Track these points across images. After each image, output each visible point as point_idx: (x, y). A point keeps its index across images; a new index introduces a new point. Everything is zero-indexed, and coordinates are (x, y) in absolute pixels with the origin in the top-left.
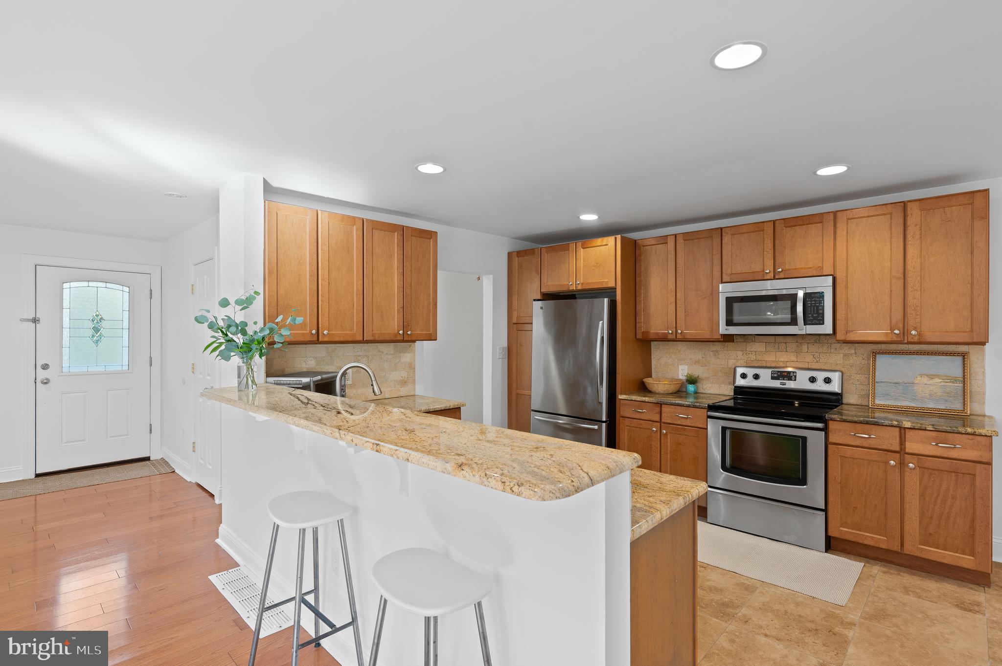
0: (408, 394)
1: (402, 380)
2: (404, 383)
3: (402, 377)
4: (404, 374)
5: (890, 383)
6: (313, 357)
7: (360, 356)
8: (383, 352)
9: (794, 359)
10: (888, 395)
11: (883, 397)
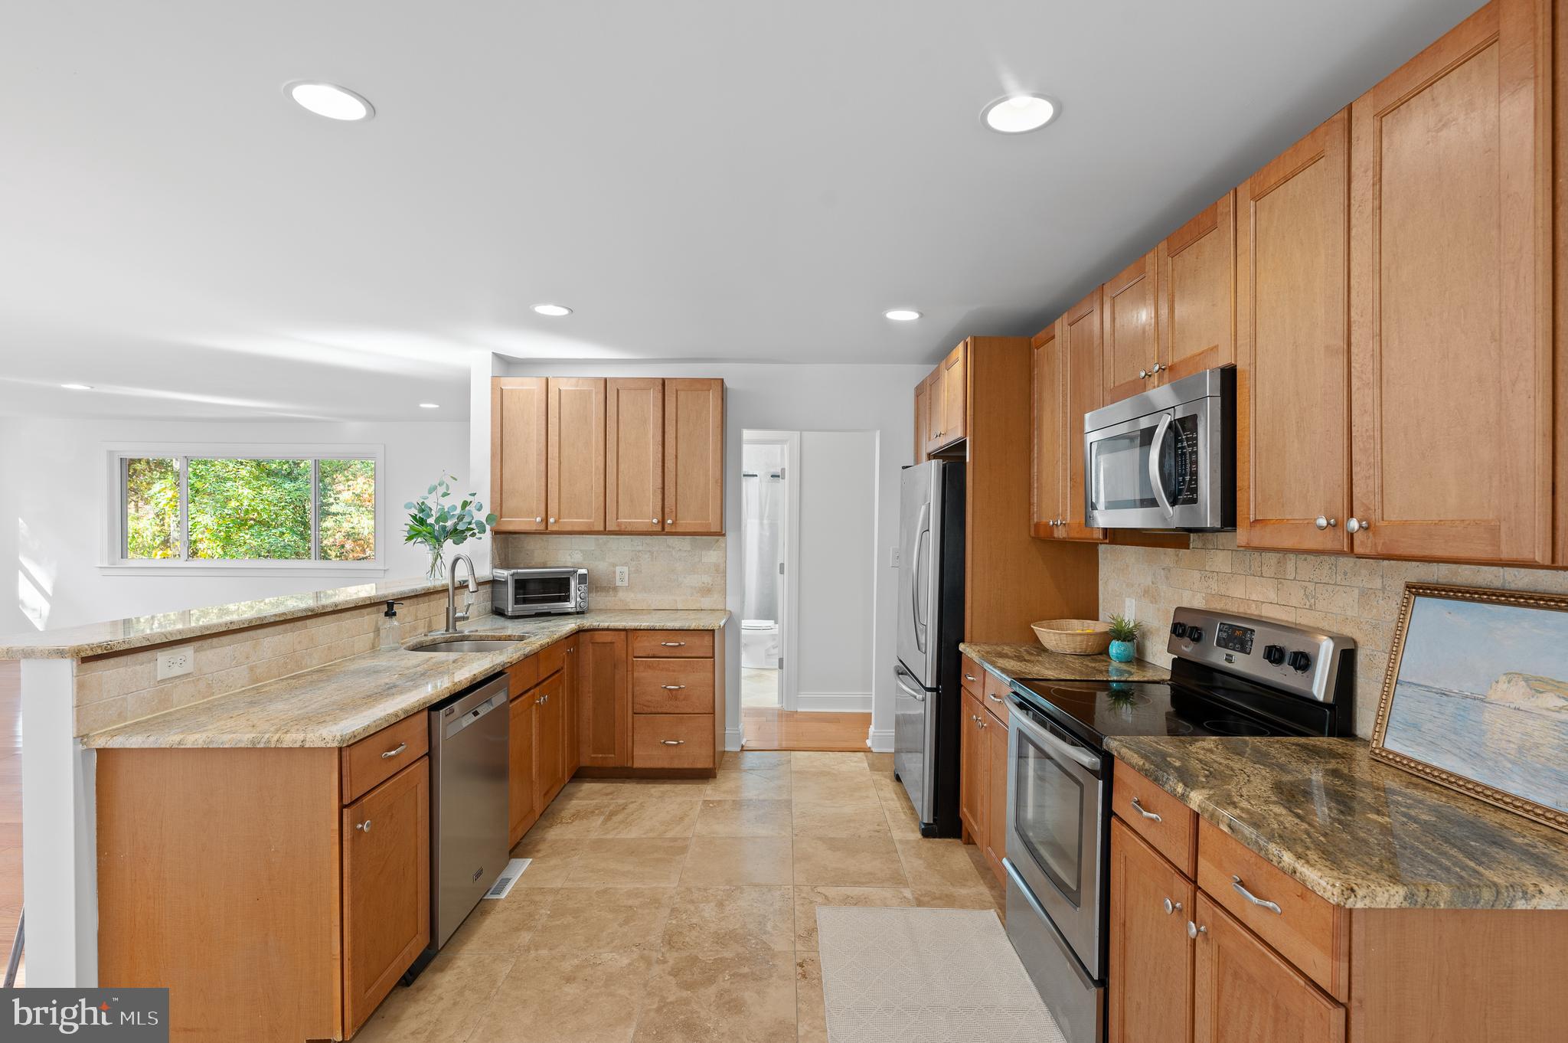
0: (713, 608)
1: (703, 587)
2: (706, 591)
3: (704, 583)
4: (706, 579)
5: (1429, 689)
6: (581, 550)
7: (639, 551)
8: (673, 548)
9: (1272, 596)
10: (1415, 726)
11: (1405, 730)
